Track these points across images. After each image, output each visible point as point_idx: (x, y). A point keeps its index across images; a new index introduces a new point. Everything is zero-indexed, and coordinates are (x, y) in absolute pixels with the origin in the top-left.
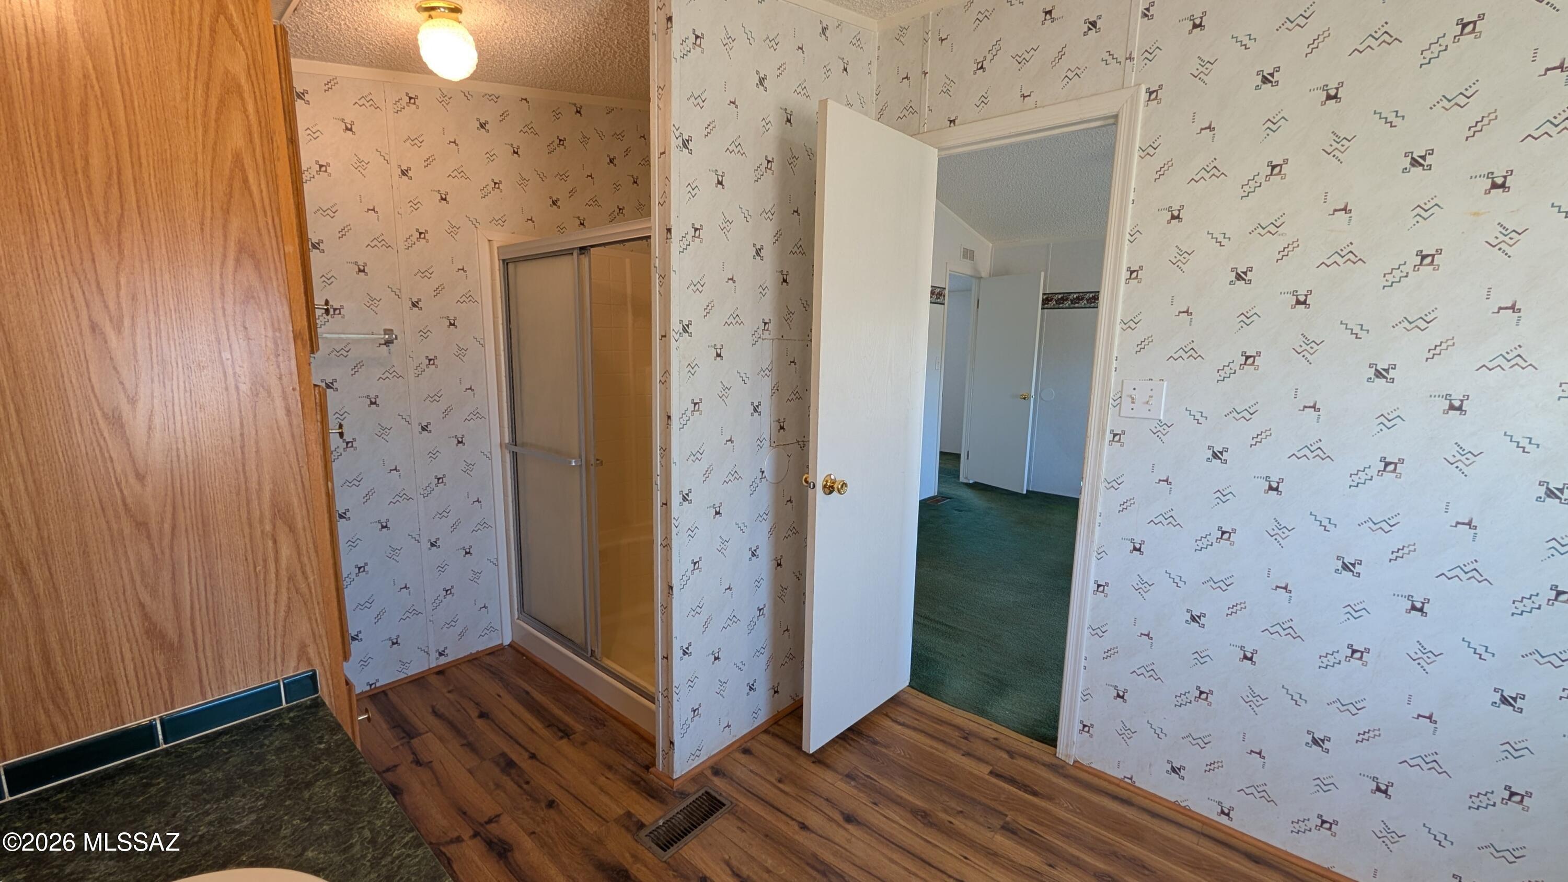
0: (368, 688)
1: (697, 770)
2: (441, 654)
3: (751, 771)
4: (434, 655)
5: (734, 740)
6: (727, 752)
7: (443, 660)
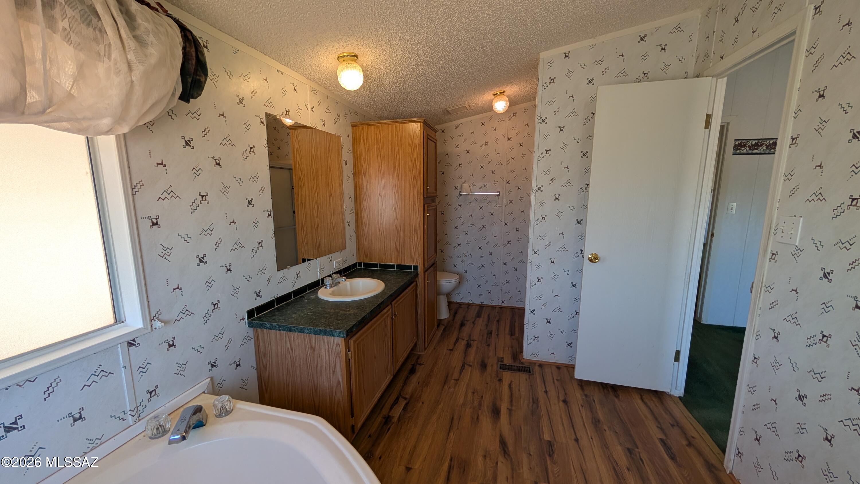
0: (481, 303)
1: (534, 362)
2: (503, 302)
3: (552, 372)
4: (501, 302)
5: (557, 362)
6: (550, 364)
7: (503, 304)
